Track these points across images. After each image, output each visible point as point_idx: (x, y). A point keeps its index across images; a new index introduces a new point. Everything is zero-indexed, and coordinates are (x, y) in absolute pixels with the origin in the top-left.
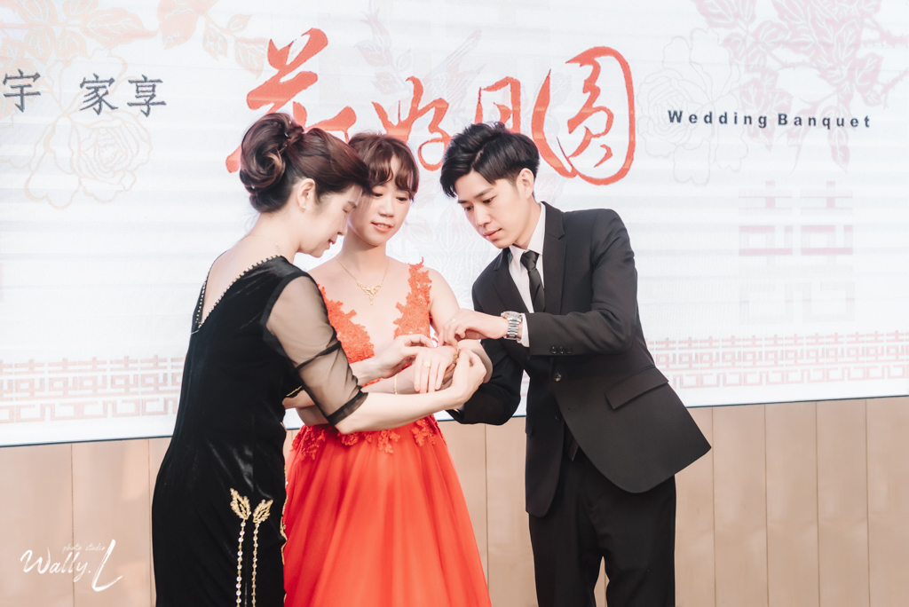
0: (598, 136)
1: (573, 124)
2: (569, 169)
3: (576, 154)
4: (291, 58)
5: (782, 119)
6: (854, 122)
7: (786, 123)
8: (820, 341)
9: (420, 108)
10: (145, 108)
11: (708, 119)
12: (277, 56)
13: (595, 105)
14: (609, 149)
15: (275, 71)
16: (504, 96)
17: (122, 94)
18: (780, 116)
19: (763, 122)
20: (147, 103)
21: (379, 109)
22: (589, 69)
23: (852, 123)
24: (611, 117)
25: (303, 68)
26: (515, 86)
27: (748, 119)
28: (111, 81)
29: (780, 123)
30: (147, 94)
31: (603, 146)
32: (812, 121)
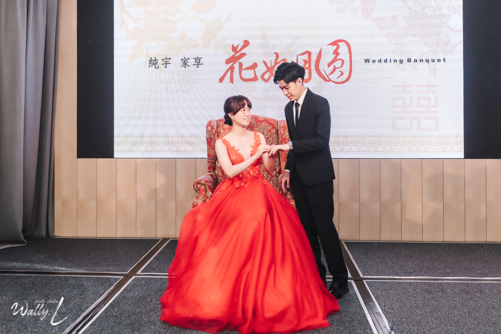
0: (338, 68)
1: (329, 65)
2: (328, 79)
3: (330, 74)
4: (238, 49)
5: (409, 60)
6: (439, 61)
7: (411, 61)
8: (425, 137)
9: (278, 62)
10: (197, 66)
11: (380, 61)
12: (234, 49)
13: (337, 58)
14: (342, 72)
15: (234, 53)
16: (306, 57)
17: (191, 62)
18: (408, 59)
19: (401, 62)
20: (198, 64)
21: (265, 62)
22: (335, 47)
23: (438, 60)
24: (343, 62)
25: (242, 52)
26: (309, 53)
27: (395, 61)
28: (189, 59)
29: (408, 62)
30: (198, 62)
31: (340, 71)
32: (421, 61)
